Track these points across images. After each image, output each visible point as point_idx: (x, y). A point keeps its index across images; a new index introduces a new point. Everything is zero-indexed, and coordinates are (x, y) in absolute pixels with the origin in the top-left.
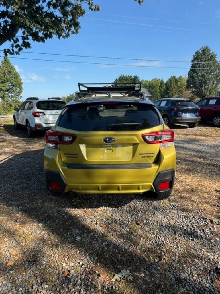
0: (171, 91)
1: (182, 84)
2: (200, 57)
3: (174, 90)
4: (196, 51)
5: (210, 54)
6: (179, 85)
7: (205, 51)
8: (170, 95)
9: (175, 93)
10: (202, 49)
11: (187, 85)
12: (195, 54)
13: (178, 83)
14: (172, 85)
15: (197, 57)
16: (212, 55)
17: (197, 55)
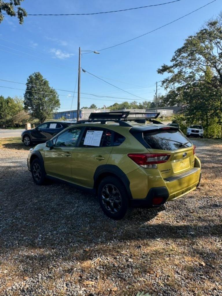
0: (3, 112)
1: (13, 105)
2: (34, 81)
3: (6, 111)
4: (30, 75)
5: (43, 80)
6: (11, 106)
7: (38, 76)
8: (3, 116)
9: (8, 114)
10: (35, 74)
11: (25, 107)
12: (29, 78)
13: (9, 104)
14: (4, 105)
15: (31, 81)
16: (45, 81)
17: (31, 79)
